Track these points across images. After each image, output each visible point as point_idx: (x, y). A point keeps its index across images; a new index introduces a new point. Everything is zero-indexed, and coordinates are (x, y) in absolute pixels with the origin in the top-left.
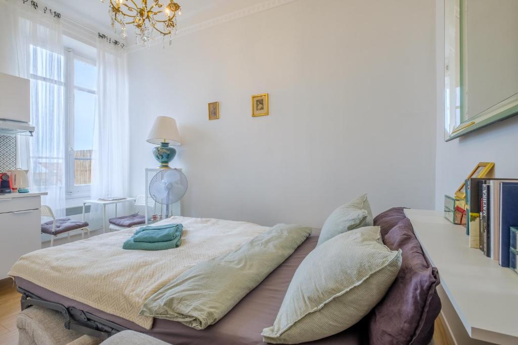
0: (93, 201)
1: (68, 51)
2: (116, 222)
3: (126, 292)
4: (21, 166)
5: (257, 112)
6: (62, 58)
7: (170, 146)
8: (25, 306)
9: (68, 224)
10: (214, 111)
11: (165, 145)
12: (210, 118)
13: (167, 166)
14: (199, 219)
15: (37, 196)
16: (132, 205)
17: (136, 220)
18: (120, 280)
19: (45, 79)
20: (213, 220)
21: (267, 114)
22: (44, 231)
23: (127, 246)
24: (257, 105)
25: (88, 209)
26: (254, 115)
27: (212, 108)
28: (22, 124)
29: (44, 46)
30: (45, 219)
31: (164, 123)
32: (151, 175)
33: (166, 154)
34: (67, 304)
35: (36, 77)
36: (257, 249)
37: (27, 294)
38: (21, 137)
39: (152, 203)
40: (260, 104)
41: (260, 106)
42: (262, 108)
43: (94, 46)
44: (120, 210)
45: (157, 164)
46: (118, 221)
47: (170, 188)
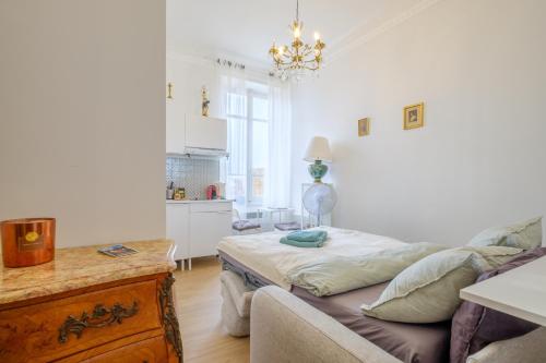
0: (264, 208)
1: (250, 91)
2: (279, 227)
3: (277, 267)
4: (221, 181)
5: (409, 125)
6: (246, 97)
7: (323, 163)
8: (224, 269)
9: (248, 224)
10: (363, 127)
11: (318, 162)
12: (360, 134)
13: (319, 181)
14: (343, 230)
15: (230, 202)
16: (292, 214)
17: (294, 227)
18: (275, 260)
19: (235, 116)
20: (357, 232)
21: (422, 125)
22: (234, 228)
23: (283, 241)
24: (410, 117)
25: (261, 214)
26: (405, 128)
27: (362, 125)
28: (222, 151)
29: (235, 92)
30: (235, 219)
31: (318, 142)
32: (306, 188)
33: (319, 171)
34: (245, 270)
35: (230, 116)
36: (385, 257)
37: (225, 262)
38: (222, 160)
39: (307, 214)
40: (413, 115)
41: (413, 117)
42: (416, 120)
43: (266, 83)
44: (283, 218)
45: (311, 180)
46: (281, 226)
47: (321, 200)
